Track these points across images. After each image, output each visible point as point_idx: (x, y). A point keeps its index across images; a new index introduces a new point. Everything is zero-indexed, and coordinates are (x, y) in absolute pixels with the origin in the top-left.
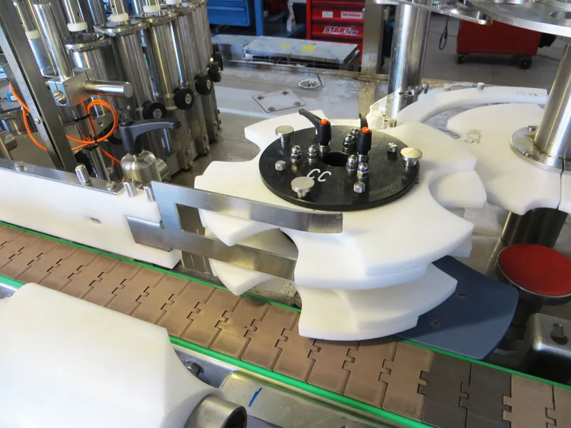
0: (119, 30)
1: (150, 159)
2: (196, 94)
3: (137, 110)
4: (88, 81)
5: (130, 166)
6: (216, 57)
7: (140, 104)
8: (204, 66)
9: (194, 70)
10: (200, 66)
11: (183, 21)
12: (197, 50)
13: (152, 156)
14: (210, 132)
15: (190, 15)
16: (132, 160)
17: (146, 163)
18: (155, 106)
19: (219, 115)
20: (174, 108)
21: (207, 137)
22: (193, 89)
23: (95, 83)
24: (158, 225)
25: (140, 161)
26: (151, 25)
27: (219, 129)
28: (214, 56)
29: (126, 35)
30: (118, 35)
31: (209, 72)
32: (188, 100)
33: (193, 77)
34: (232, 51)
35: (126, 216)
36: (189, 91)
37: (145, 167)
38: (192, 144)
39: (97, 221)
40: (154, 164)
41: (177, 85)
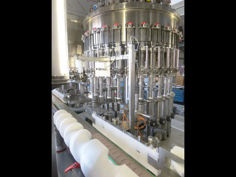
0: (150, 101)
1: (156, 139)
2: (166, 121)
3: (149, 121)
4: (141, 113)
5: (150, 139)
6: (174, 112)
7: (150, 120)
8: (170, 113)
9: (167, 114)
10: (168, 113)
11: (167, 101)
12: (169, 109)
13: (157, 138)
14: (168, 133)
15: (169, 100)
16: (151, 138)
17: (155, 140)
18: (154, 122)
19: (171, 128)
20: (159, 123)
21: (166, 134)
22: (166, 119)
23: (143, 113)
24: (157, 160)
25: (153, 139)
26: (158, 101)
27: (170, 133)
28: (173, 111)
29: (151, 102)
30: (150, 102)
31: (171, 115)
32: (164, 122)
33: (166, 116)
34: (176, 109)
35: (148, 154)
36: (164, 120)
37: (154, 141)
38: (161, 135)
39: (139, 152)
40: (157, 141)
41: (161, 117)
